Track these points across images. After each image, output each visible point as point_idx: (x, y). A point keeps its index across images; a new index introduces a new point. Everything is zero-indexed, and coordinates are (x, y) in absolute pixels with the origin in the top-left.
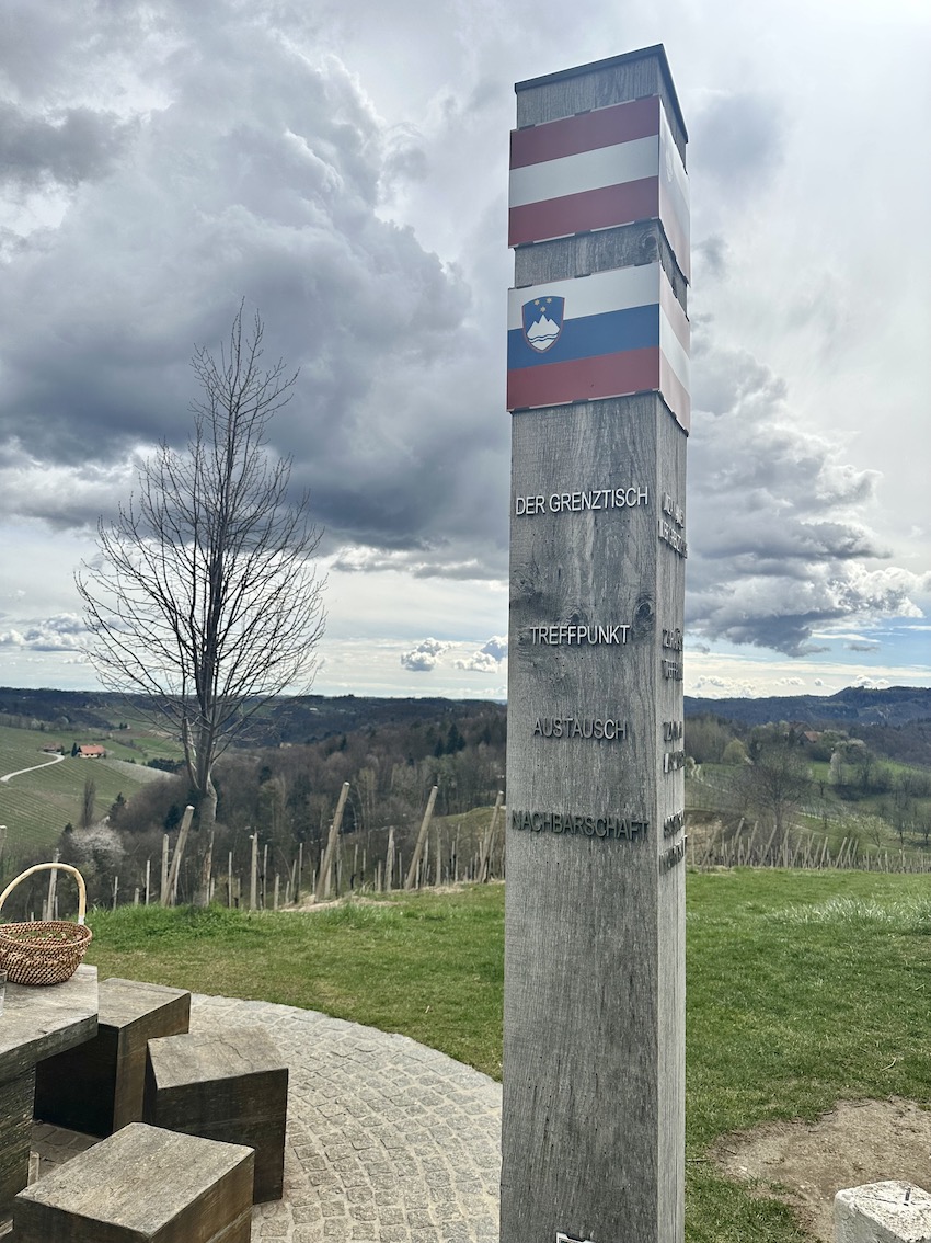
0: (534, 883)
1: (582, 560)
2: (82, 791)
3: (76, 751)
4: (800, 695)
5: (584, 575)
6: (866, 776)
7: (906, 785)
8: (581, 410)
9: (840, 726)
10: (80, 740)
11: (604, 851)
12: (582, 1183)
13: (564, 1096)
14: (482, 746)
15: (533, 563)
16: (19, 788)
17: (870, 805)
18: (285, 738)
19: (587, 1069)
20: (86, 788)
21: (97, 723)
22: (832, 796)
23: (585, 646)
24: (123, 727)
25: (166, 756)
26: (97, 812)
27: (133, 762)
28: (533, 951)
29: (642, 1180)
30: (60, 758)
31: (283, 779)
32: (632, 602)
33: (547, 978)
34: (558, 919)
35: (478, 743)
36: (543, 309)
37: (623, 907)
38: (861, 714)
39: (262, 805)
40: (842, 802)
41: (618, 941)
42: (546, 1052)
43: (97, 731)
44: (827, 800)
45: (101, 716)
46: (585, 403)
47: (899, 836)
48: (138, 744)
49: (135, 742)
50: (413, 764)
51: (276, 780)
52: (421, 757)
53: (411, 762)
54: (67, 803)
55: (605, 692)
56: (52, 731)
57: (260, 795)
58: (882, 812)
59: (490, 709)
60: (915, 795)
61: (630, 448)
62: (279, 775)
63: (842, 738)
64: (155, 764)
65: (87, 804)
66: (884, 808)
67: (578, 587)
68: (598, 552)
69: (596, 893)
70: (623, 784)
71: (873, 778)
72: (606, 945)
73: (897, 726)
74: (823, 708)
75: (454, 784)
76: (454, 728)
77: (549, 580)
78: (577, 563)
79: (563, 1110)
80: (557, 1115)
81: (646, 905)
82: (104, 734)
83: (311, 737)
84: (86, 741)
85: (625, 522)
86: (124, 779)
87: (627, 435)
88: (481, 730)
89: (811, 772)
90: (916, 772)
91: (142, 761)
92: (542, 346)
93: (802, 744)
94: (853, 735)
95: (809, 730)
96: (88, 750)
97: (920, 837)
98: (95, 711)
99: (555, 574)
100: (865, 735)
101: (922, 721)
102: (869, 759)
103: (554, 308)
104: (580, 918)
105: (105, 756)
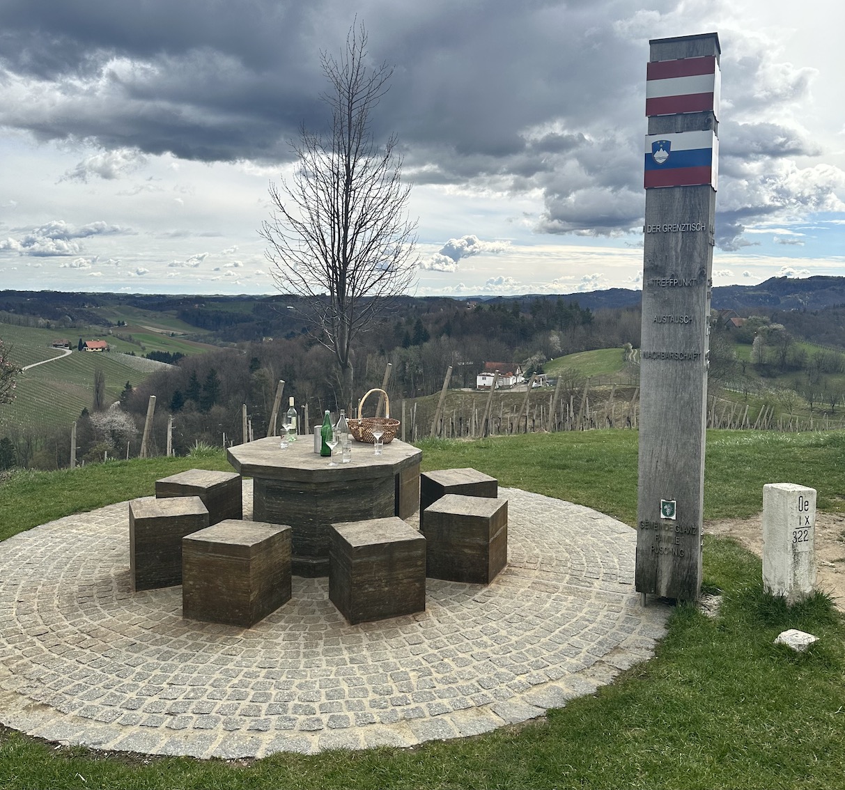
0: (652, 378)
1: (676, 252)
2: (93, 380)
3: (82, 346)
4: (728, 285)
5: (677, 258)
6: (784, 356)
7: (819, 362)
8: (677, 189)
9: (763, 313)
10: (83, 336)
11: (682, 365)
12: (671, 481)
13: (664, 452)
14: (444, 338)
15: (654, 253)
16: (36, 378)
17: (785, 381)
18: (267, 333)
19: (673, 443)
20: (96, 377)
21: (97, 321)
22: (753, 374)
23: (676, 287)
24: (120, 324)
25: (163, 350)
26: (106, 399)
27: (133, 354)
28: (652, 402)
29: (694, 478)
30: (69, 352)
31: (272, 369)
32: (697, 269)
33: (657, 412)
34: (662, 390)
35: (441, 336)
36: (661, 146)
37: (689, 385)
38: (782, 302)
39: (254, 390)
40: (761, 379)
41: (686, 396)
42: (657, 438)
43: (98, 328)
44: (748, 377)
45: (99, 314)
46: (679, 187)
47: (809, 406)
48: (135, 339)
49: (133, 338)
50: (384, 354)
51: (265, 369)
52: (391, 348)
53: (382, 353)
54: (78, 391)
55: (684, 305)
56: (57, 329)
57: (251, 382)
58: (796, 387)
59: (450, 305)
60: (827, 372)
61: (698, 207)
62: (267, 365)
63: (765, 323)
64: (154, 356)
65: (97, 391)
66: (798, 383)
67: (674, 263)
68: (683, 249)
69: (678, 380)
70: (690, 340)
71: (790, 357)
72: (682, 398)
73: (814, 312)
74: (749, 296)
75: (421, 371)
76: (419, 322)
77: (661, 260)
78: (674, 253)
79: (663, 458)
80: (661, 460)
81: (699, 383)
82: (105, 330)
83: (289, 331)
84: (89, 337)
85: (695, 237)
86: (128, 370)
87: (697, 201)
88: (443, 324)
89: (735, 353)
90: (829, 352)
91: (141, 353)
92: (660, 161)
93: (728, 329)
94: (774, 321)
95: (736, 316)
96: (93, 345)
97: (828, 406)
98: (94, 310)
99: (664, 258)
100: (785, 320)
101: (838, 306)
102: (788, 341)
103: (666, 145)
104: (671, 389)
105: (108, 350)
